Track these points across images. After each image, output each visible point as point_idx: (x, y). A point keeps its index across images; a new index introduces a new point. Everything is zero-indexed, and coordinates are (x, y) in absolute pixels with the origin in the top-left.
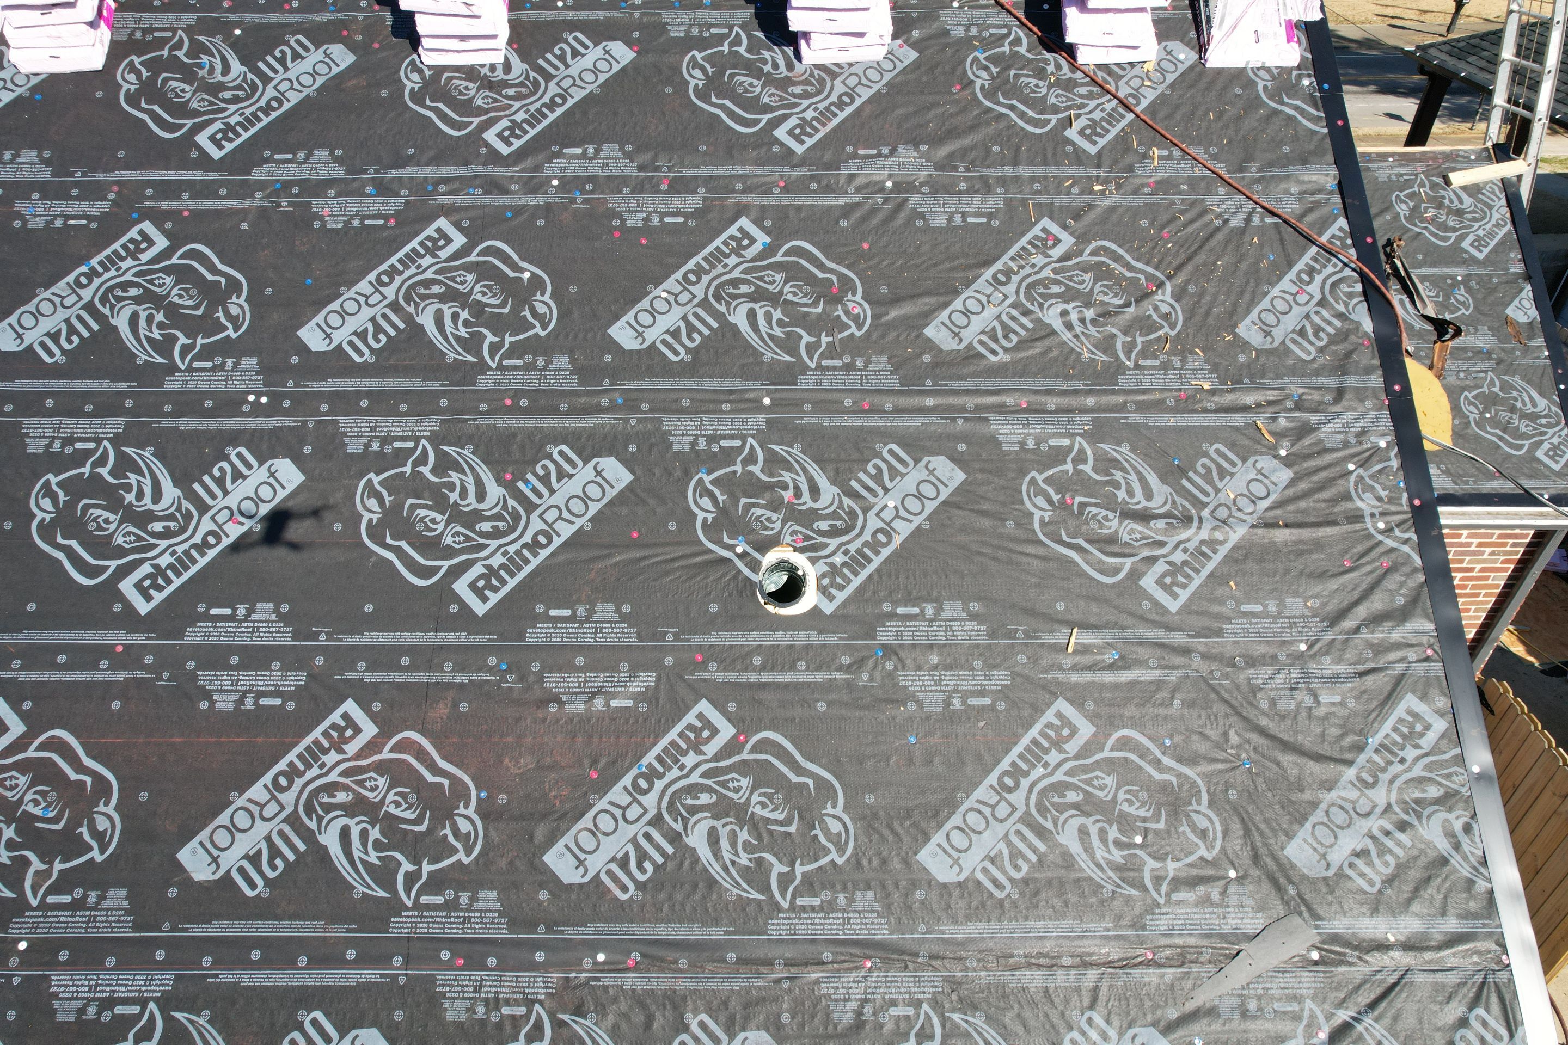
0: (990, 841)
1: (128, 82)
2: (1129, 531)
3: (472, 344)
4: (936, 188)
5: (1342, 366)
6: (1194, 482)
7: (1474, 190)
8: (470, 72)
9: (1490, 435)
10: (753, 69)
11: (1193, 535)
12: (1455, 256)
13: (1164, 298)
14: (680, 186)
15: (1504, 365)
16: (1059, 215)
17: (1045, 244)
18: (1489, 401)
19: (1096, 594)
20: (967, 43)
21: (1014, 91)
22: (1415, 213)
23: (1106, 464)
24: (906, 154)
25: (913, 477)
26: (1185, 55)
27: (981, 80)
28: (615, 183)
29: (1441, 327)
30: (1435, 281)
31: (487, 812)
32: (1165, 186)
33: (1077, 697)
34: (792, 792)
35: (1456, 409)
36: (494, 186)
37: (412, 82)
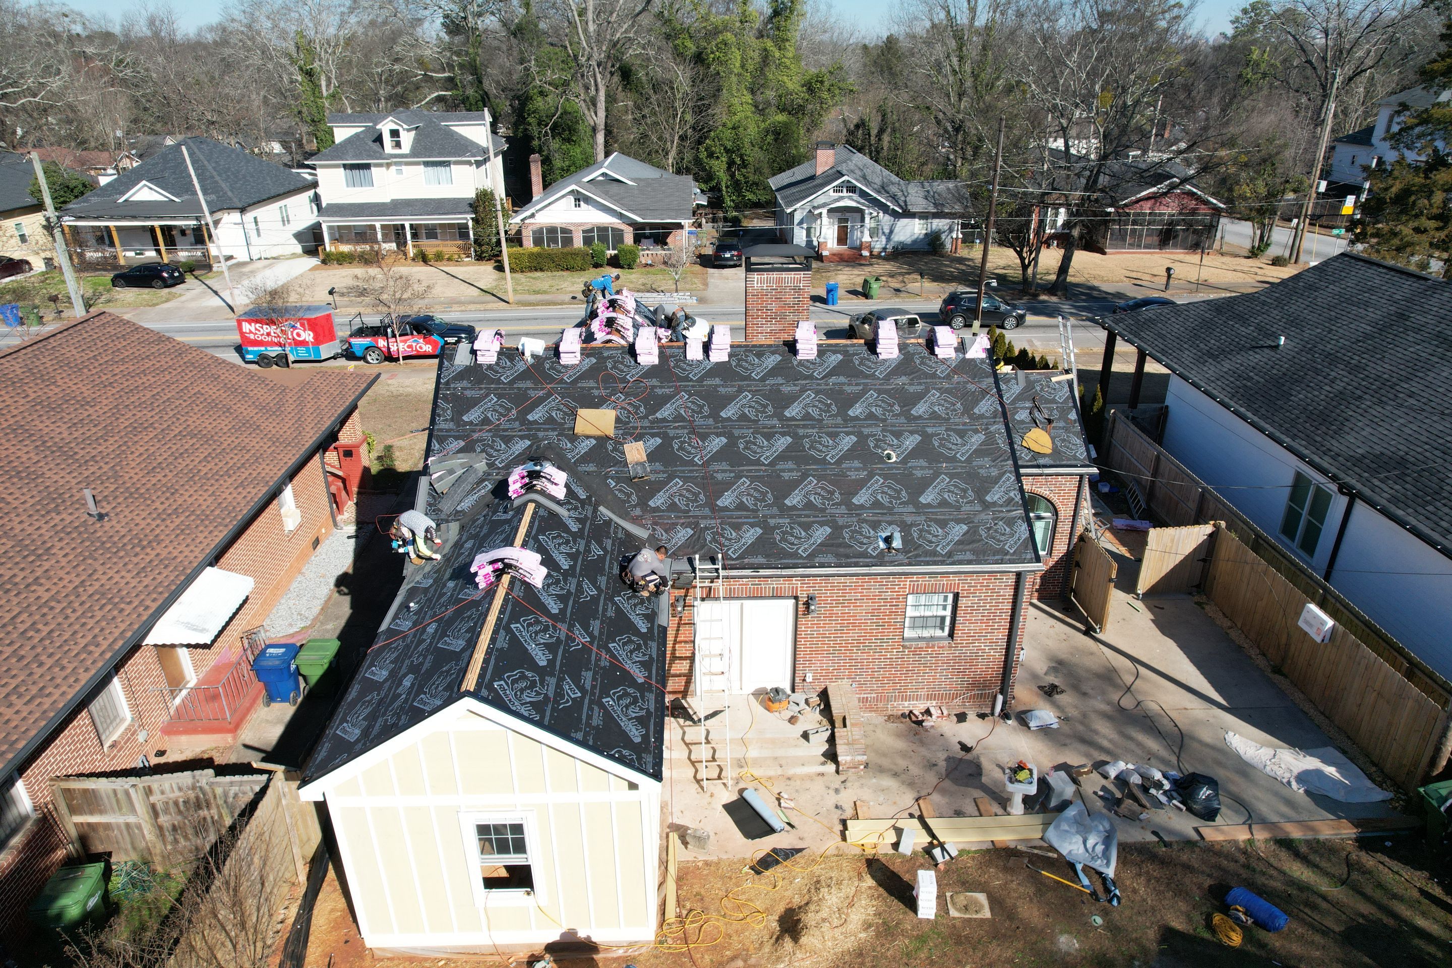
0: (932, 497)
1: (734, 364)
2: (954, 447)
3: (821, 415)
4: (911, 384)
5: (995, 417)
6: (966, 438)
7: (1059, 383)
8: (808, 361)
9: (1064, 449)
10: (869, 360)
11: (966, 448)
12: (1053, 401)
13: (959, 405)
14: (857, 385)
15: (1067, 430)
16: (936, 389)
17: (933, 395)
18: (1063, 440)
19: (948, 458)
20: (914, 354)
21: (925, 364)
22: (1042, 389)
23: (948, 435)
24: (904, 378)
25: (911, 438)
26: (961, 356)
27: (918, 362)
28: (844, 384)
29: (1050, 421)
30: (1048, 409)
31: (840, 494)
32: (958, 383)
33: (946, 474)
34: (895, 490)
35: (1053, 443)
36: (819, 385)
37: (795, 363)
